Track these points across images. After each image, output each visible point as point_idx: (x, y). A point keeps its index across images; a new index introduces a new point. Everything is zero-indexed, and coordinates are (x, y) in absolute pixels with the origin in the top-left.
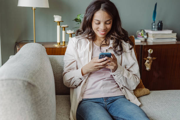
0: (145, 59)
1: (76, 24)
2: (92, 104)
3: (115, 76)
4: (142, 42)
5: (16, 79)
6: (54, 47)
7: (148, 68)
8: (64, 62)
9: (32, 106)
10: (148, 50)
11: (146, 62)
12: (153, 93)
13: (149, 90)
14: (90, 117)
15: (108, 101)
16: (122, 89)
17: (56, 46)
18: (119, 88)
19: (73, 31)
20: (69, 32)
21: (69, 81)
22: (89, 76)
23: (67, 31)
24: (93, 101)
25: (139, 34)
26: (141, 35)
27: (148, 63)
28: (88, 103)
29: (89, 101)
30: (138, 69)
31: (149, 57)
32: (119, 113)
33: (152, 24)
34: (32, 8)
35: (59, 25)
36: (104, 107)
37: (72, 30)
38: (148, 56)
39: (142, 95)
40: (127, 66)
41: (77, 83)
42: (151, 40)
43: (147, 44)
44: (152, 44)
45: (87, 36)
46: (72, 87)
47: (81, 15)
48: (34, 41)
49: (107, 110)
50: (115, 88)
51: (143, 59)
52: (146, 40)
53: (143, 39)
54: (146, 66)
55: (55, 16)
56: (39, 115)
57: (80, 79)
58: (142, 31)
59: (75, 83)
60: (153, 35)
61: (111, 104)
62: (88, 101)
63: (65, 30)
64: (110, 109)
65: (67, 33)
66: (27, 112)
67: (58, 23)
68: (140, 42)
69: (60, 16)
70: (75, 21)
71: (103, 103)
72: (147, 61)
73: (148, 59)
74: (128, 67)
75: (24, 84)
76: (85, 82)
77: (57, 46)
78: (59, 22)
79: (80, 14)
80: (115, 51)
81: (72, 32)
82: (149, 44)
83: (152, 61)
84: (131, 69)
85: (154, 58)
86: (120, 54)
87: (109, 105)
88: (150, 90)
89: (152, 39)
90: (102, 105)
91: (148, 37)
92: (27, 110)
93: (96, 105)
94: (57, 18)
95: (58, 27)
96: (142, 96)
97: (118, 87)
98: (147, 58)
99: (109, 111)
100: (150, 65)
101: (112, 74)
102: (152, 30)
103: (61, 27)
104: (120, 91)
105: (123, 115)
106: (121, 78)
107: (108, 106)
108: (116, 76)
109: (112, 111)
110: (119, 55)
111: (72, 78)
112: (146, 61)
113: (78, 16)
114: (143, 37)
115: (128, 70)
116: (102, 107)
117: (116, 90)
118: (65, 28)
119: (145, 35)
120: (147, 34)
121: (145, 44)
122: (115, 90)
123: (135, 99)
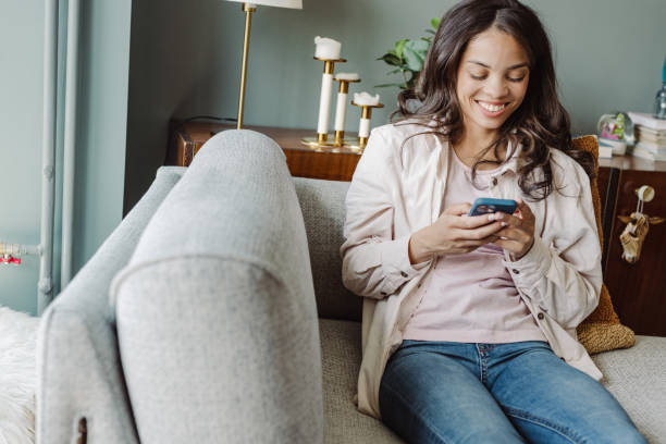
0: (624, 219)
1: (388, 74)
2: (436, 360)
3: (518, 273)
4: (614, 155)
5: (231, 259)
6: (305, 149)
7: (630, 254)
8: (348, 207)
9: (269, 351)
10: (639, 187)
11: (626, 232)
12: (648, 343)
13: (632, 332)
14: (432, 406)
15: (492, 356)
16: (540, 318)
17: (314, 145)
18: (530, 316)
19: (378, 97)
20: (363, 99)
21: (363, 277)
22: (433, 267)
23: (356, 95)
24: (440, 350)
25: (608, 128)
26: (614, 132)
27: (633, 235)
28: (424, 356)
29: (429, 349)
30: (596, 256)
31: (638, 215)
32: (533, 401)
33: (659, 95)
34: (243, 5)
35: (330, 72)
36: (477, 375)
37: (373, 95)
38: (635, 211)
39: (606, 346)
40: (559, 242)
41: (391, 286)
42: (651, 153)
43: (632, 165)
44: (651, 168)
45: (433, 123)
46: (370, 295)
47: (408, 44)
48: (237, 120)
49: (489, 386)
50: (517, 314)
51: (617, 219)
52: (629, 153)
53: (619, 147)
54: (625, 246)
55: (318, 40)
56: (288, 381)
57: (403, 274)
58: (620, 117)
59: (382, 283)
60: (658, 135)
61: (502, 366)
62: (423, 348)
63: (346, 91)
64: (499, 383)
65: (356, 102)
66: (253, 366)
67: (328, 65)
68: (610, 156)
69: (336, 40)
70: (383, 61)
71: (474, 363)
72: (630, 228)
73: (634, 222)
74: (563, 244)
75: (253, 277)
76: (419, 286)
77: (316, 144)
78: (332, 63)
79: (407, 40)
80: (522, 185)
81: (374, 101)
82: (640, 167)
83: (646, 230)
84: (573, 253)
85: (657, 220)
86: (542, 196)
87: (496, 370)
88: (636, 334)
89: (654, 148)
90: (471, 366)
91: (637, 140)
92: (256, 361)
93: (453, 366)
94: (326, 48)
95: (327, 78)
96: (607, 351)
97: (527, 312)
98: (632, 216)
99: (493, 390)
100: (638, 242)
101: (512, 265)
102: (657, 118)
103: (334, 79)
104: (533, 326)
105: (550, 410)
106: (537, 283)
107: (491, 371)
108: (522, 274)
109: (505, 393)
110: (538, 200)
111: (374, 268)
112: (624, 226)
113: (397, 44)
114: (621, 139)
115: (562, 256)
116: (471, 375)
117: (521, 323)
118: (347, 83)
119: (628, 133)
120: (637, 131)
121: (625, 166)
122: (517, 320)
123: (581, 356)
